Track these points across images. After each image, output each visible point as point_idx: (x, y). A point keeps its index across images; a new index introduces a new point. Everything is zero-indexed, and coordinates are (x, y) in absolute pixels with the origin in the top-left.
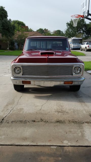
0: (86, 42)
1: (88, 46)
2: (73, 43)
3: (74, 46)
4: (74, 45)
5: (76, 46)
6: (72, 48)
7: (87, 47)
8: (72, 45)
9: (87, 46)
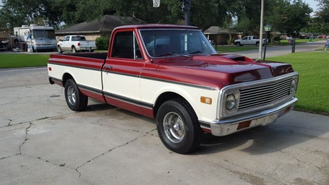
0: (71, 36)
1: (79, 44)
2: (34, 37)
3: (38, 45)
4: (38, 41)
5: (43, 43)
6: (35, 48)
7: (77, 47)
8: (34, 41)
9: (76, 43)
